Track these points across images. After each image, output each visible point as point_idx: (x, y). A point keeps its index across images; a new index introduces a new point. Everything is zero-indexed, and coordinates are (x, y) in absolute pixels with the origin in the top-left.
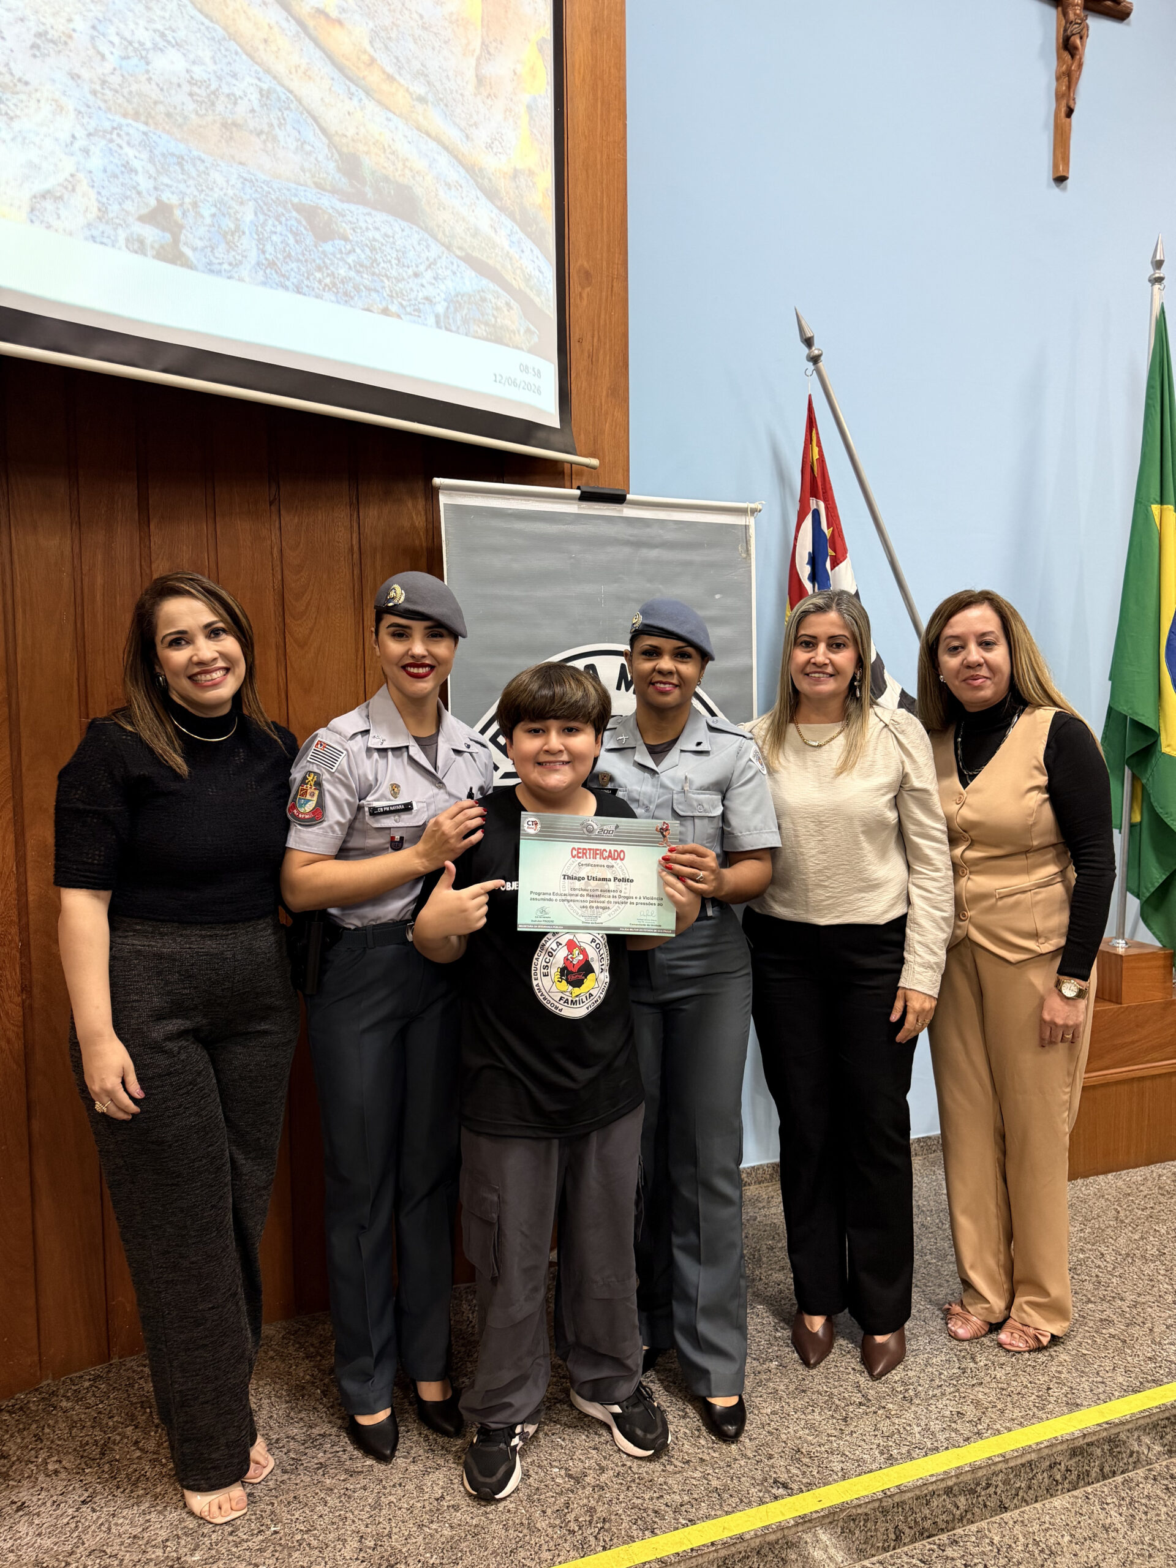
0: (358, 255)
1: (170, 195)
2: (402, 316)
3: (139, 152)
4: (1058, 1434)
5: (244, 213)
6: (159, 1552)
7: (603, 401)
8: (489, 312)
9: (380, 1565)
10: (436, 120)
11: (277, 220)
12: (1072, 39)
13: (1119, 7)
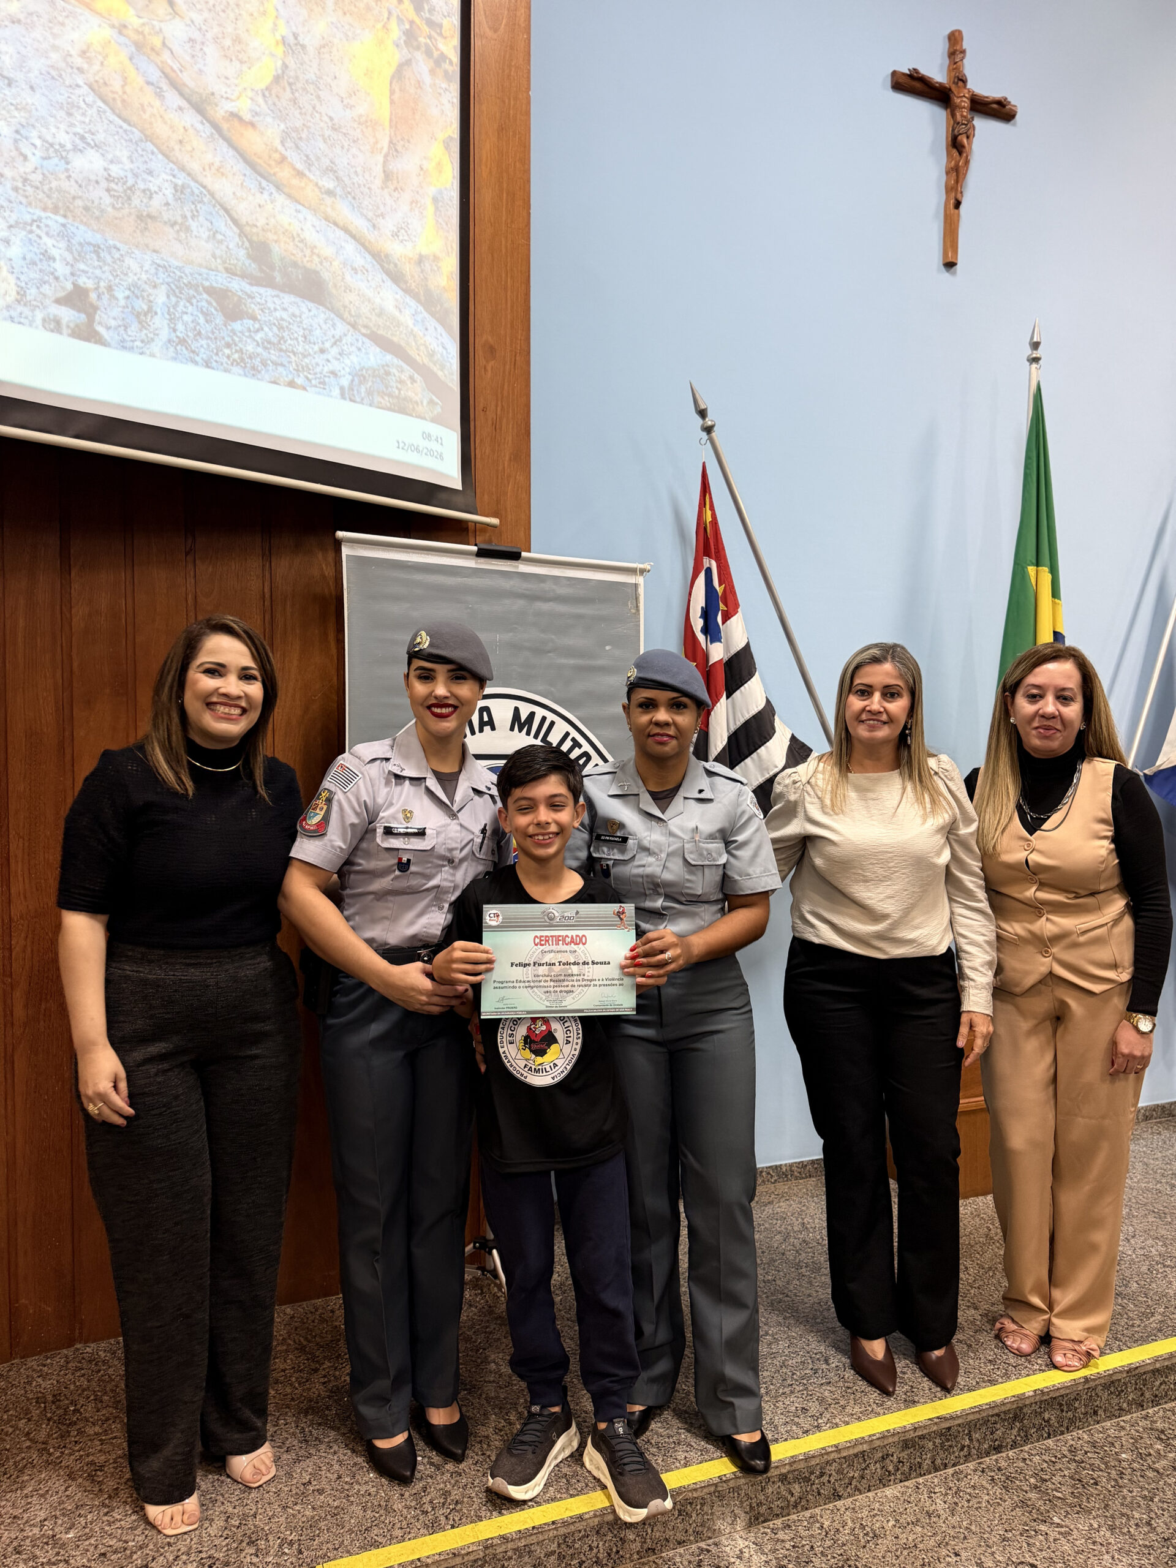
0: (266, 334)
1: (85, 280)
2: (308, 388)
3: (58, 242)
4: (891, 1427)
5: (157, 295)
6: (36, 1530)
7: (506, 465)
8: (393, 384)
9: (242, 1541)
10: (344, 211)
11: (188, 301)
12: (959, 137)
13: (1004, 110)
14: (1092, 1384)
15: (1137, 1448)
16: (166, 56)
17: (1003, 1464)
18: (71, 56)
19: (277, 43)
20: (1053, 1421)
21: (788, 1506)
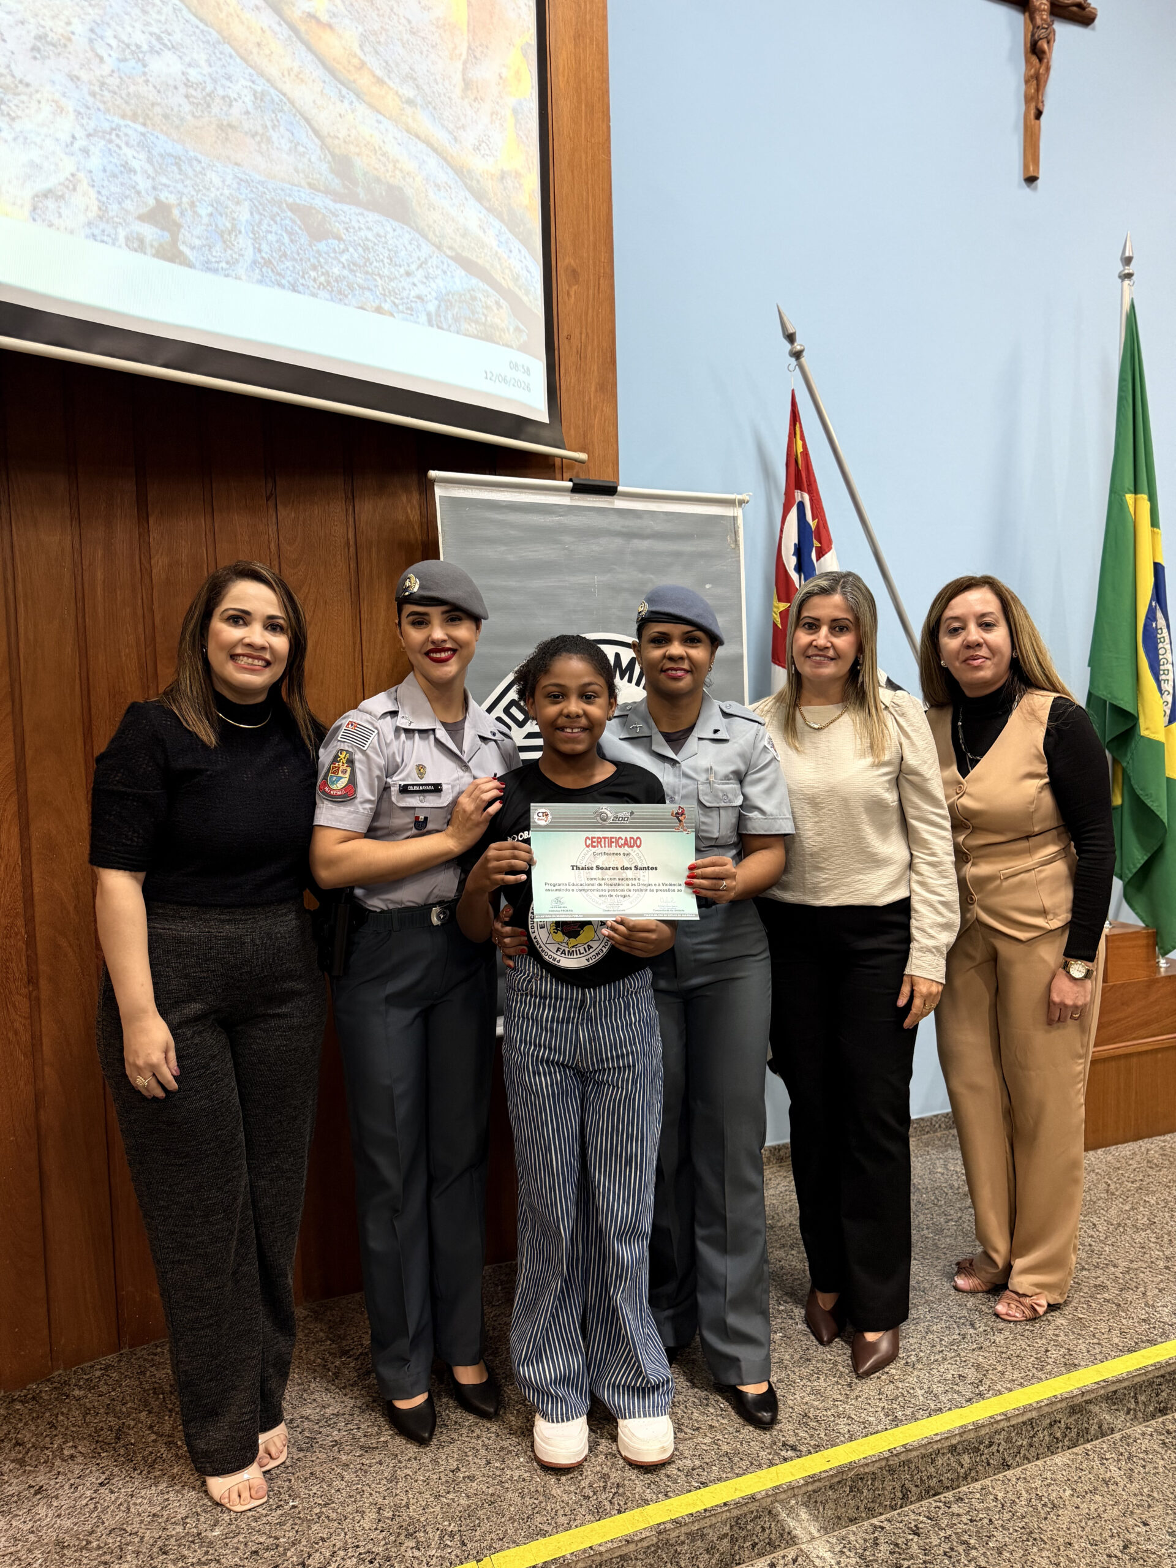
0: (351, 256)
1: (167, 194)
2: (395, 314)
3: (138, 152)
6: (179, 1529)
7: (592, 396)
8: (480, 310)
9: (399, 1534)
10: (425, 122)
11: (273, 219)
12: (1040, 43)
13: (1084, 13)
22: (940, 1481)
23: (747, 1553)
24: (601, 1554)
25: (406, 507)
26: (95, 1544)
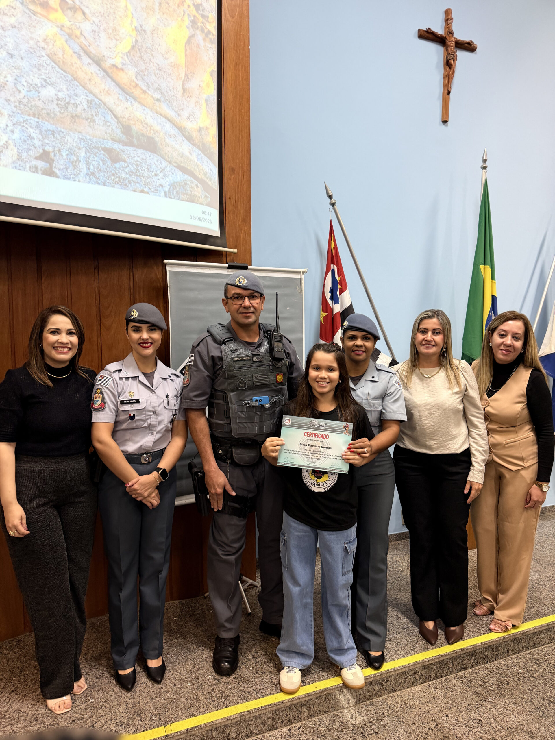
0: (130, 169)
1: (48, 147)
2: (150, 193)
3: (35, 130)
4: (418, 660)
5: (80, 153)
7: (240, 224)
8: (189, 189)
9: (134, 714)
10: (164, 108)
11: (95, 155)
12: (450, 61)
13: (471, 47)
14: (506, 640)
15: (526, 667)
16: (82, 39)
17: (467, 675)
18: (39, 42)
19: (133, 30)
20: (489, 656)
21: (373, 695)
22: (365, 696)
23: (279, 724)
24: (216, 724)
25: (155, 272)
26: (8, 716)
